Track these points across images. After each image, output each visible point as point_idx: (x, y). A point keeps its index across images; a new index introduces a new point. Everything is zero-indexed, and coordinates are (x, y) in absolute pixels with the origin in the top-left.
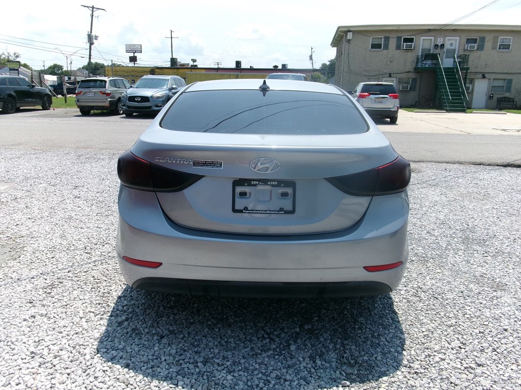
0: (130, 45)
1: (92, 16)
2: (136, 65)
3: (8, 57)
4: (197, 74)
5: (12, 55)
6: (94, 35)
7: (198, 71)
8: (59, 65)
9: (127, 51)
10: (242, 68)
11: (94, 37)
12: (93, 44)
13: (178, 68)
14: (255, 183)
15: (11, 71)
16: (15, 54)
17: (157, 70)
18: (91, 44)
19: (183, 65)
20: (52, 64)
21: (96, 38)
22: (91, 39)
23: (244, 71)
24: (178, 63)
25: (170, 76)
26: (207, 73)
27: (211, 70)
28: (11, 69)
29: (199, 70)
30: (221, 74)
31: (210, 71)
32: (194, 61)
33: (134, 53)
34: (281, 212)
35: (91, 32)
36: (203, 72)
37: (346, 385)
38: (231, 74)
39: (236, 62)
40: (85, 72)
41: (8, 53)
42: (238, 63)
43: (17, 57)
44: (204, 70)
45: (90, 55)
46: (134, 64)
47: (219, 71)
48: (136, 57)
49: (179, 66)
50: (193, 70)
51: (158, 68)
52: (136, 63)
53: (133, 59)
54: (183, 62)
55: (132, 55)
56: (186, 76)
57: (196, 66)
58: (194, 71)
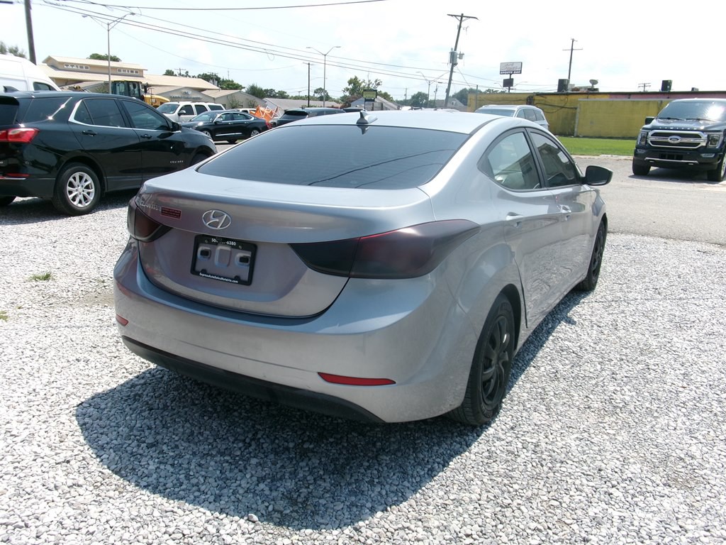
0: (507, 64)
1: (460, 27)
2: (511, 91)
3: (369, 85)
4: (595, 101)
5: (373, 82)
6: (459, 53)
7: (598, 98)
8: (424, 94)
9: (502, 73)
10: (671, 91)
11: (458, 56)
12: (456, 64)
13: (568, 94)
14: (214, 240)
15: (367, 103)
16: (376, 81)
17: (537, 98)
18: (454, 64)
19: (577, 89)
20: (416, 93)
21: (461, 56)
22: (454, 58)
23: (674, 95)
24: (569, 87)
25: (518, 106)
26: (612, 100)
27: (618, 96)
28: (366, 100)
29: (600, 96)
30: (634, 101)
31: (616, 98)
32: (594, 82)
33: (511, 74)
34: (235, 282)
35: (455, 49)
36: (606, 98)
37: (252, 520)
38: (649, 101)
39: (663, 81)
40: (454, 102)
41: (369, 81)
42: (666, 84)
43: (378, 84)
44: (609, 95)
45: (450, 79)
46: (509, 89)
47: (632, 96)
48: (513, 79)
49: (569, 92)
50: (590, 96)
51: (538, 94)
52: (511, 88)
53: (508, 83)
54: (577, 85)
55: (507, 77)
56: (578, 105)
57: (597, 89)
58: (592, 98)
